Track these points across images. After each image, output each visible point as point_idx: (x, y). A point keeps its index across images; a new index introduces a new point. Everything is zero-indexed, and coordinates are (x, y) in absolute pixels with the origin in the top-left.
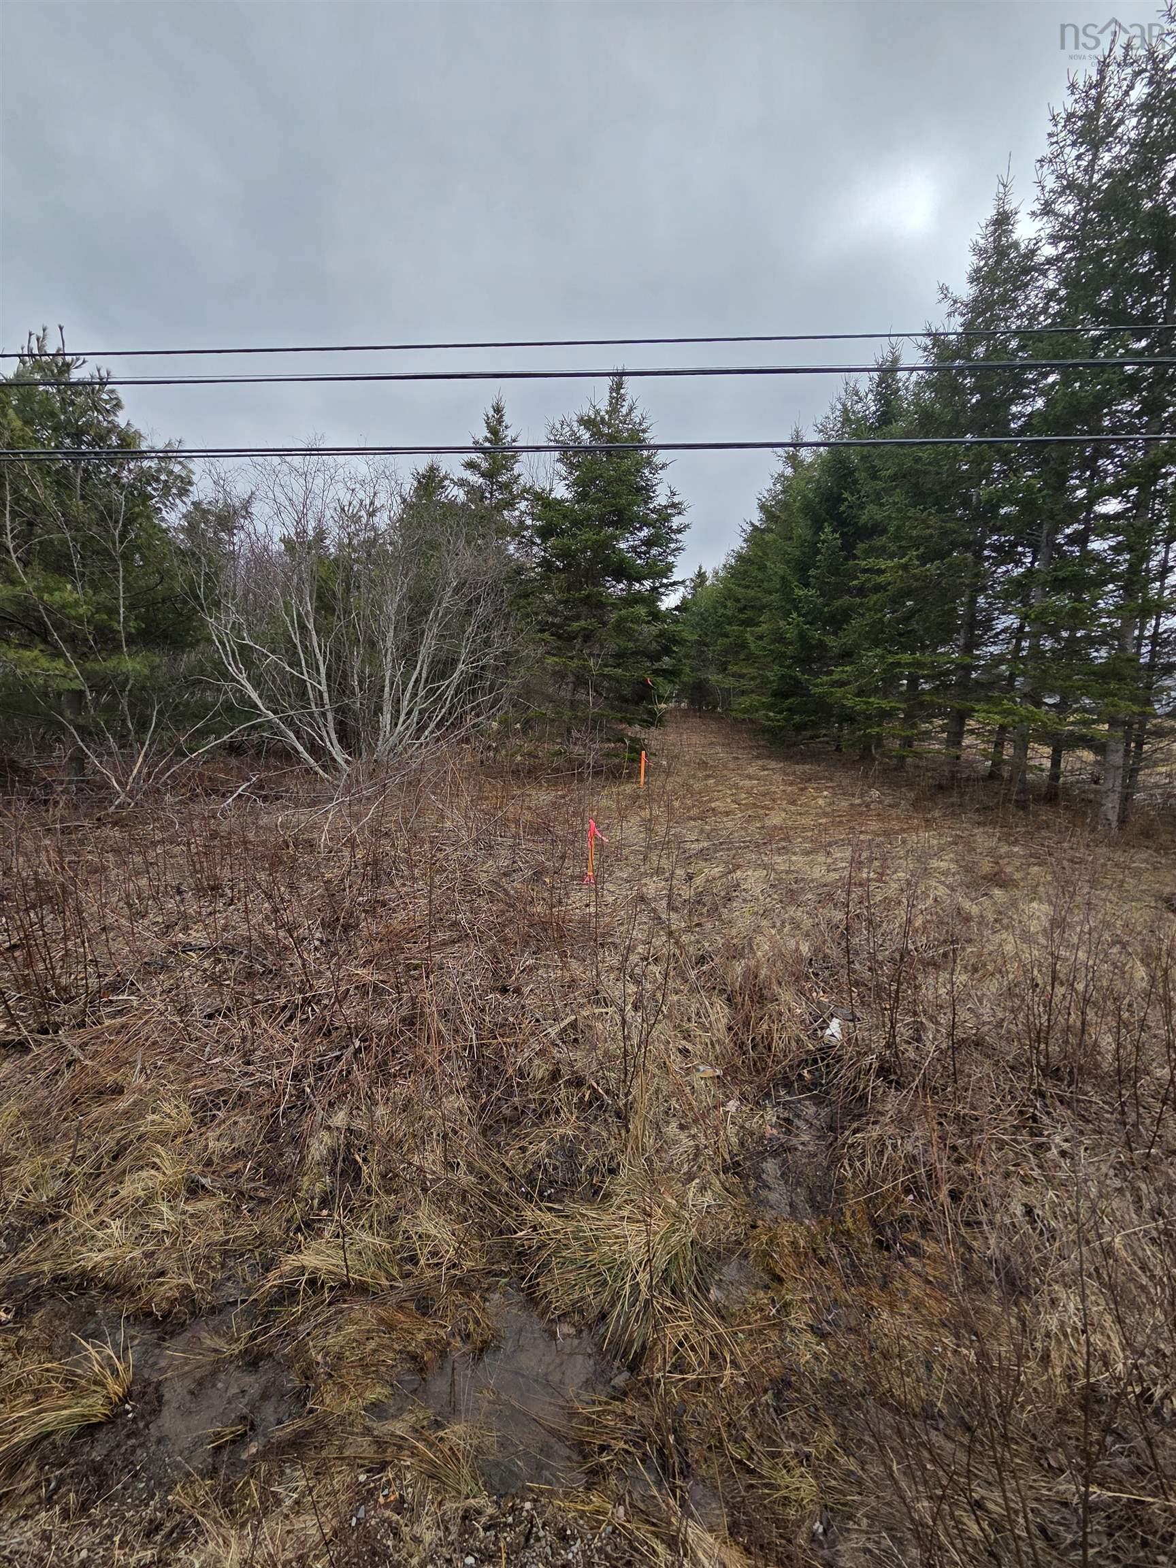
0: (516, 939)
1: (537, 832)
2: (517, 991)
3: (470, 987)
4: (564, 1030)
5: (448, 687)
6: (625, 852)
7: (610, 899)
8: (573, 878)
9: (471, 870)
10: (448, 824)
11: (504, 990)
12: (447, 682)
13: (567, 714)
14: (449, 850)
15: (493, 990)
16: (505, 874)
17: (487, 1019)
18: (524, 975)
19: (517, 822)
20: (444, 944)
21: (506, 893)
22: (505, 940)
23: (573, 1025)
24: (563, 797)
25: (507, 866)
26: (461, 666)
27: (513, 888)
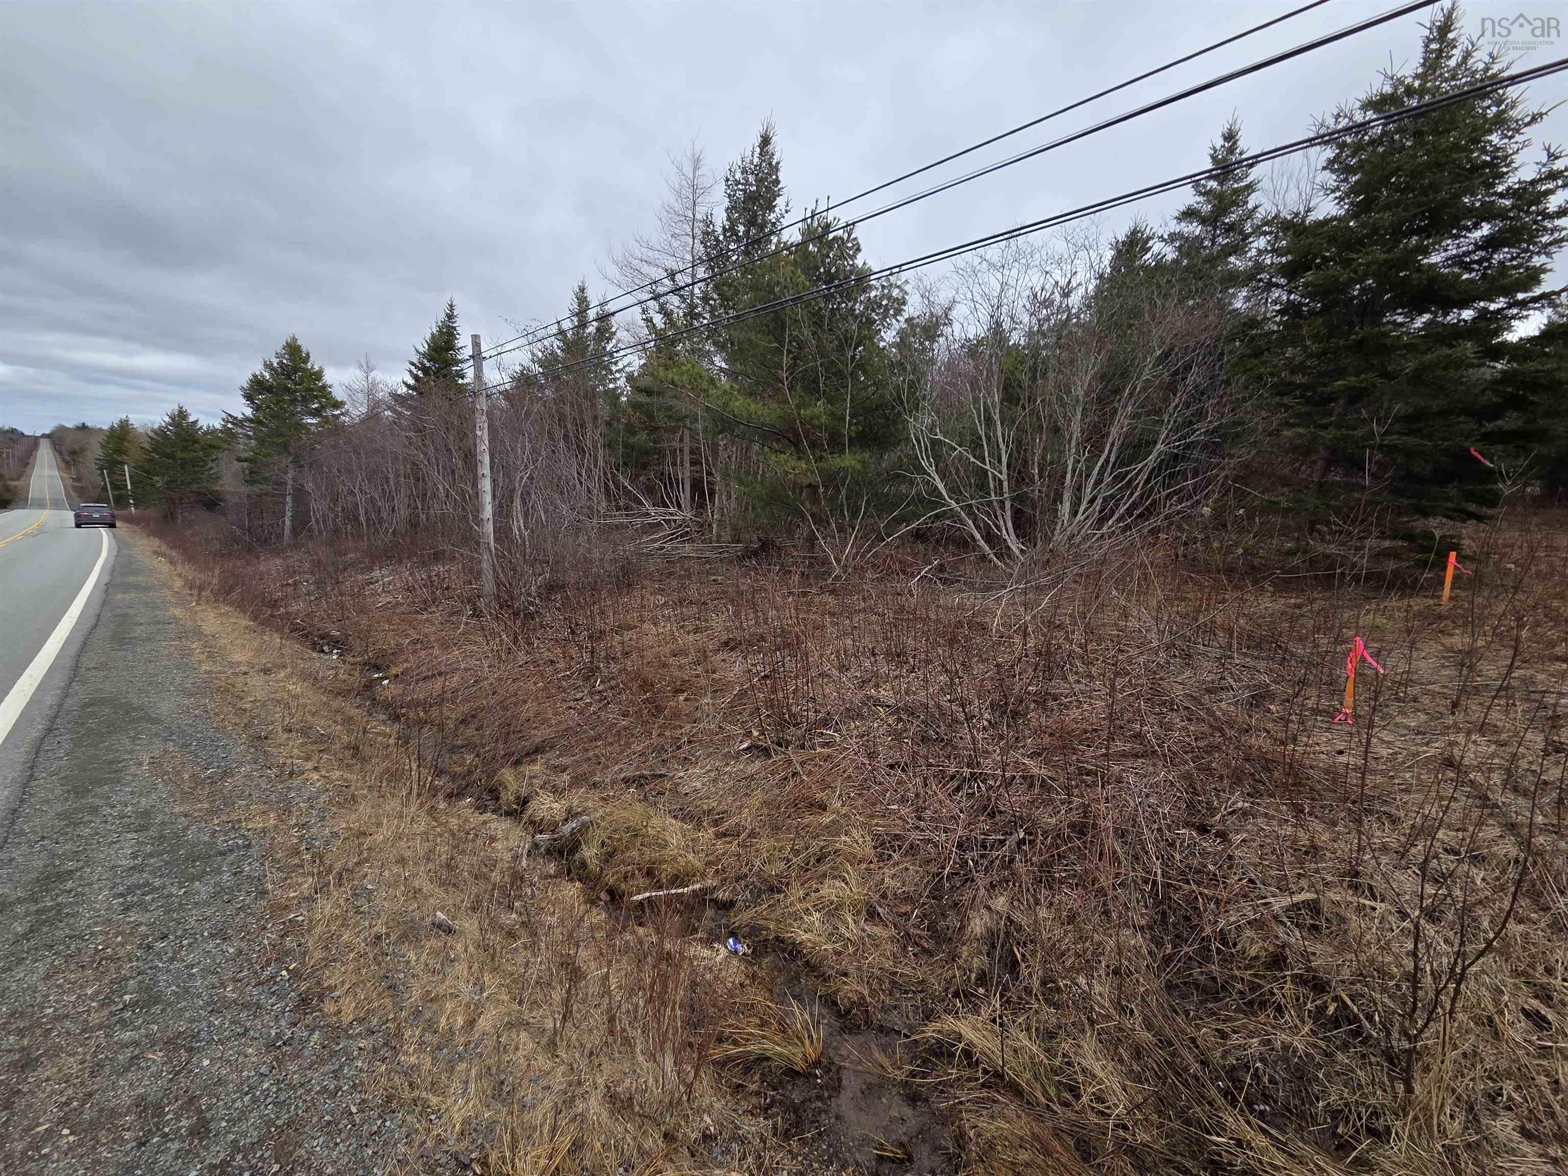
0: (1225, 772)
1: (1258, 646)
2: (1223, 836)
3: (1157, 813)
4: (1296, 906)
5: (1141, 470)
6: (1414, 690)
7: (1384, 752)
8: (1316, 711)
9: (1161, 679)
10: (1133, 623)
11: (1203, 830)
12: (1140, 465)
13: (1312, 501)
14: (1133, 652)
15: (1187, 825)
16: (1209, 691)
17: (1178, 857)
18: (1231, 820)
19: (1230, 631)
20: (1124, 755)
21: (1210, 712)
22: (1207, 770)
23: (1314, 907)
24: (1299, 606)
25: (1213, 681)
26: (1160, 447)
27: (1221, 709)
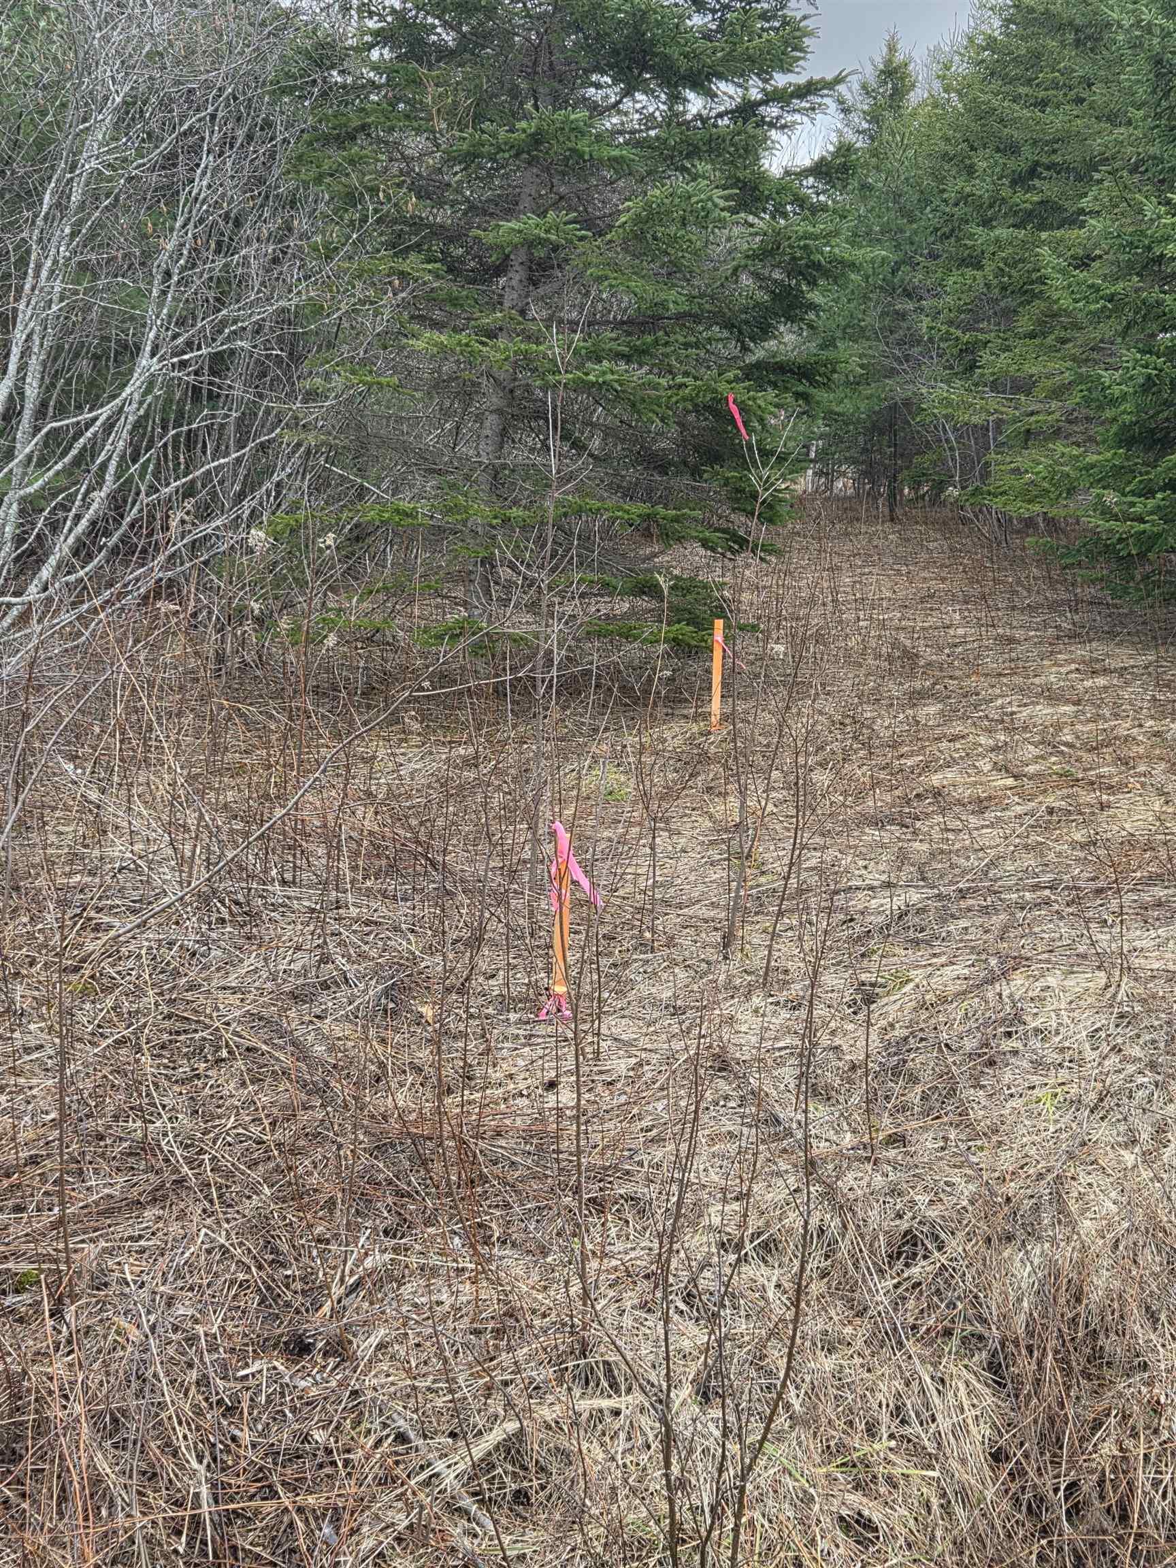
0: (331, 1189)
1: (393, 869)
2: (339, 1349)
3: (192, 1340)
4: (486, 1465)
5: (109, 427)
6: (670, 921)
7: (621, 1065)
8: (506, 1003)
9: (191, 987)
10: (118, 849)
11: (299, 1348)
12: (104, 412)
13: (481, 511)
14: (121, 925)
15: (264, 1346)
16: (295, 997)
17: (245, 1436)
18: (353, 1301)
19: (331, 839)
20: (110, 1210)
21: (301, 1051)
22: (297, 1196)
23: (512, 1448)
24: (472, 762)
25: (305, 972)
26: (146, 362)
27: (323, 1037)
